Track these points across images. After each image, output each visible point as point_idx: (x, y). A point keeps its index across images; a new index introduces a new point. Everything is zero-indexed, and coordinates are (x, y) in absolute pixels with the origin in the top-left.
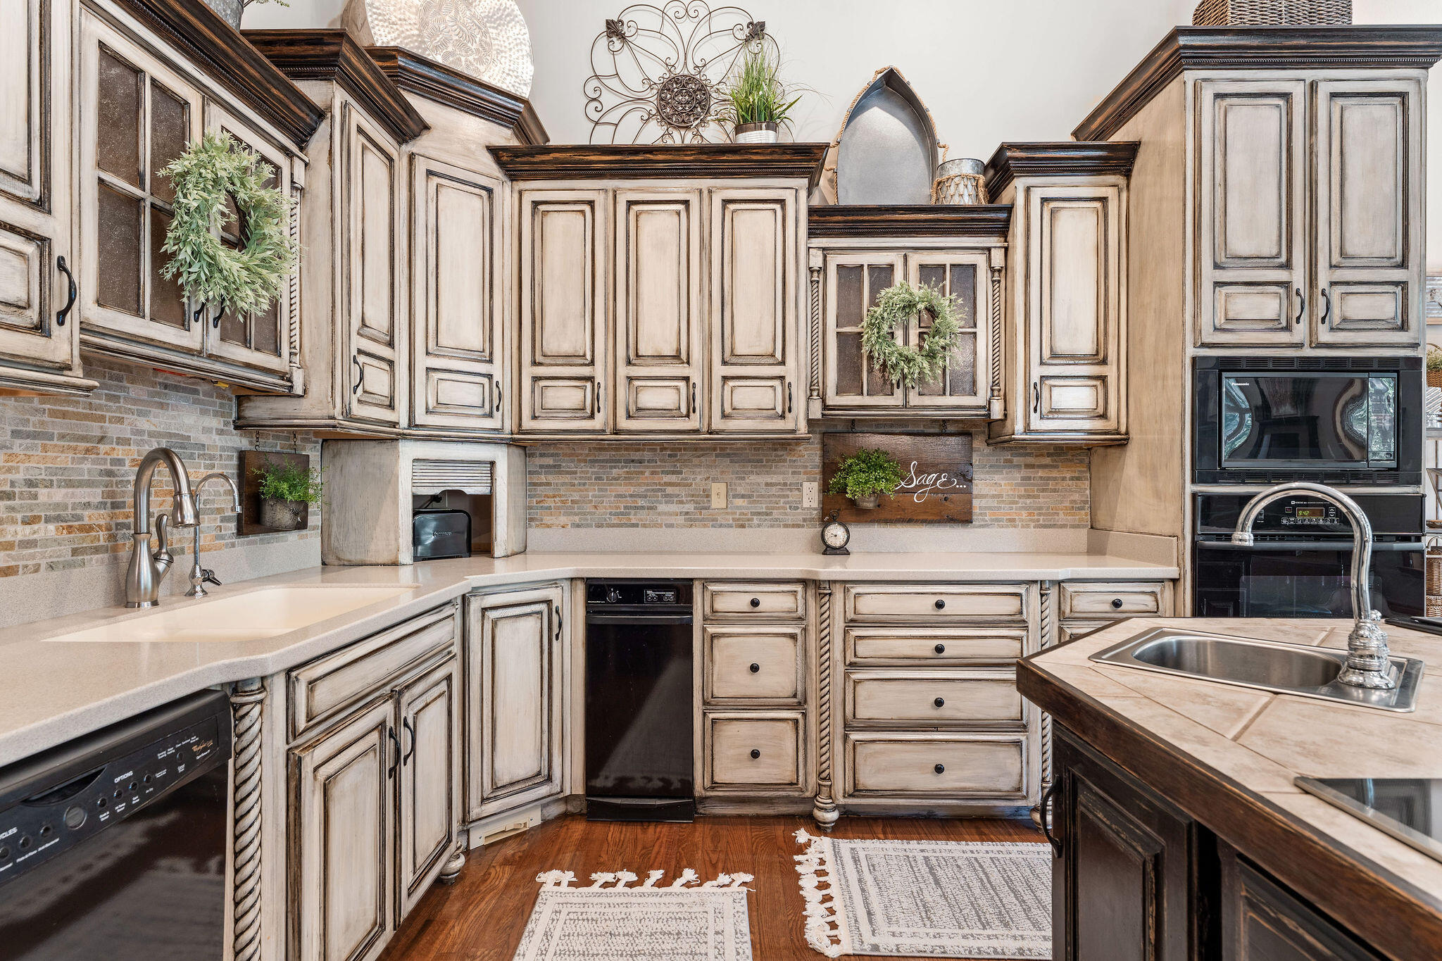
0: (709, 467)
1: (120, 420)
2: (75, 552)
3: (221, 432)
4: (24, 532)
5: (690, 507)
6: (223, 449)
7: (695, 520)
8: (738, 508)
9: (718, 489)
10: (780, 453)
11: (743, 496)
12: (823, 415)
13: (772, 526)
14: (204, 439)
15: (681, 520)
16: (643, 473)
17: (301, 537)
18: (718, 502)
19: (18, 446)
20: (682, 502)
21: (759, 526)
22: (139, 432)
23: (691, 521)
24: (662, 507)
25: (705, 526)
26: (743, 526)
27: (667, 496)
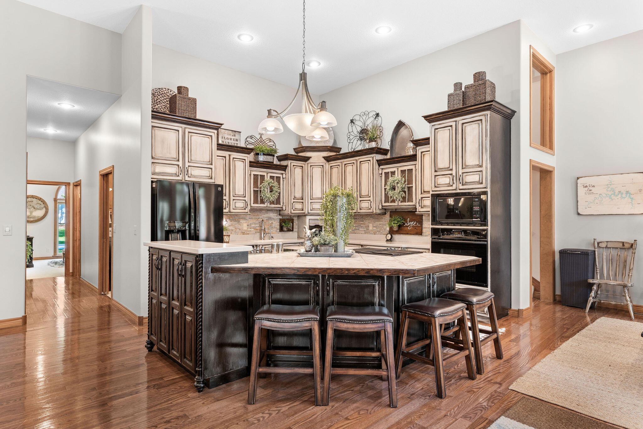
0: (369, 220)
1: (261, 216)
2: (255, 232)
3: (277, 216)
4: (250, 230)
5: (365, 229)
6: (277, 218)
7: (366, 232)
8: (374, 230)
9: (371, 225)
10: (382, 217)
11: (375, 227)
12: (382, 208)
13: (380, 234)
14: (274, 217)
15: (363, 232)
16: (357, 221)
17: (293, 233)
18: (371, 228)
19: (249, 220)
20: (363, 228)
21: (378, 234)
22: (264, 217)
23: (365, 233)
24: (361, 229)
25: (368, 234)
26: (375, 234)
27: (362, 226)
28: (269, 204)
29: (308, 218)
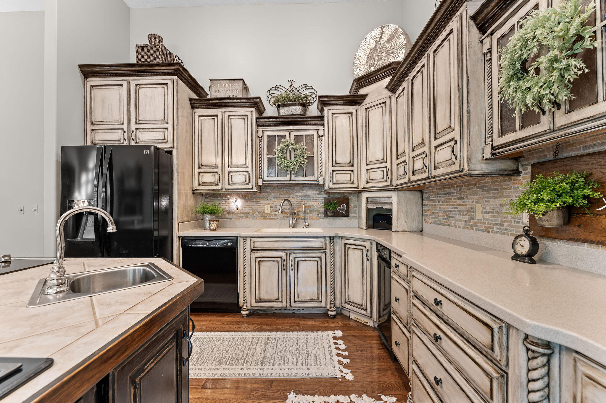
0: (474, 195)
1: (293, 194)
2: (283, 217)
3: (319, 194)
4: (275, 213)
5: (467, 218)
6: (319, 198)
7: (468, 225)
8: (486, 220)
9: (478, 207)
10: (507, 183)
11: (489, 213)
12: (493, 154)
13: (504, 234)
14: (314, 196)
15: (463, 224)
16: (451, 199)
17: (349, 219)
18: (478, 216)
19: (274, 200)
20: (463, 215)
21: (497, 233)
22: (297, 196)
23: (467, 227)
24: (458, 217)
25: (472, 229)
26: (489, 232)
27: (459, 211)
28: (293, 176)
29: (365, 195)
